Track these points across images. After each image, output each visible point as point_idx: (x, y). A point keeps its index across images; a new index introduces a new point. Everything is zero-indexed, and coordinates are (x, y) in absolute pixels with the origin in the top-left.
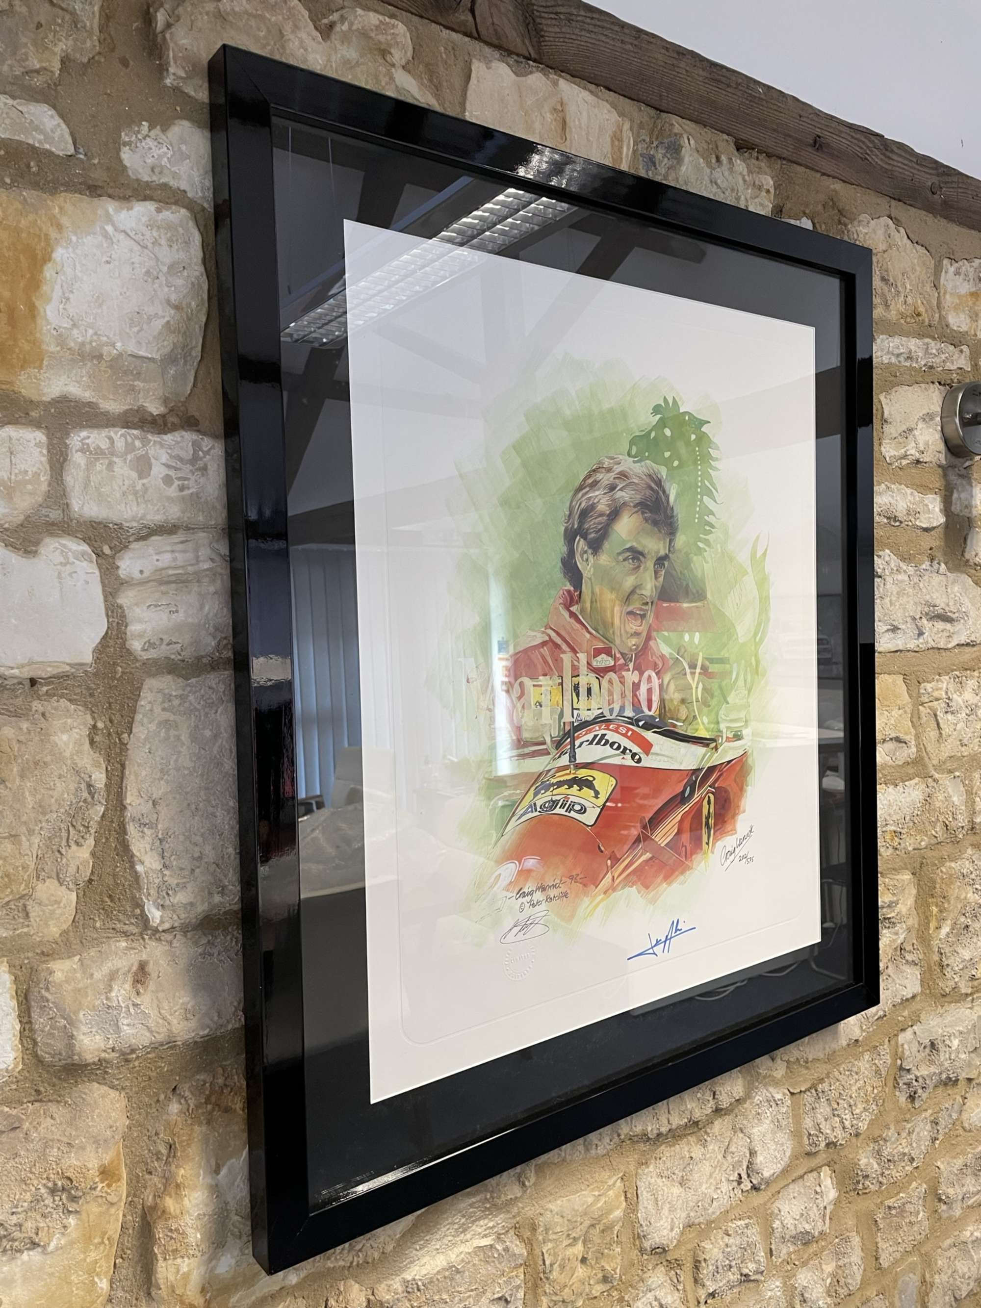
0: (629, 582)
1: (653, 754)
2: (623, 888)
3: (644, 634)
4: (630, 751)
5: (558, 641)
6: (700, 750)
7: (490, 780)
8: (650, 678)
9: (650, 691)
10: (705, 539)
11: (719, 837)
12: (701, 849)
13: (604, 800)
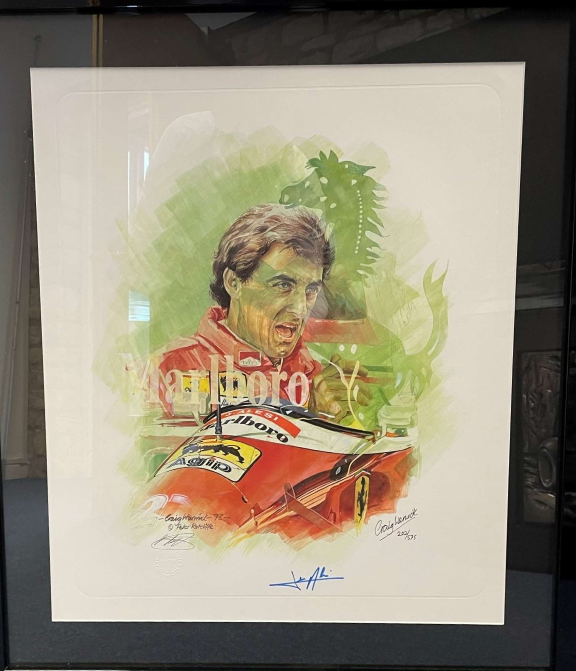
0: (279, 303)
1: (300, 437)
2: (267, 532)
3: (294, 344)
4: (276, 432)
5: (207, 345)
6: (355, 440)
7: (145, 437)
8: (299, 378)
9: (299, 389)
10: (367, 267)
11: (374, 512)
12: (353, 518)
13: (248, 465)
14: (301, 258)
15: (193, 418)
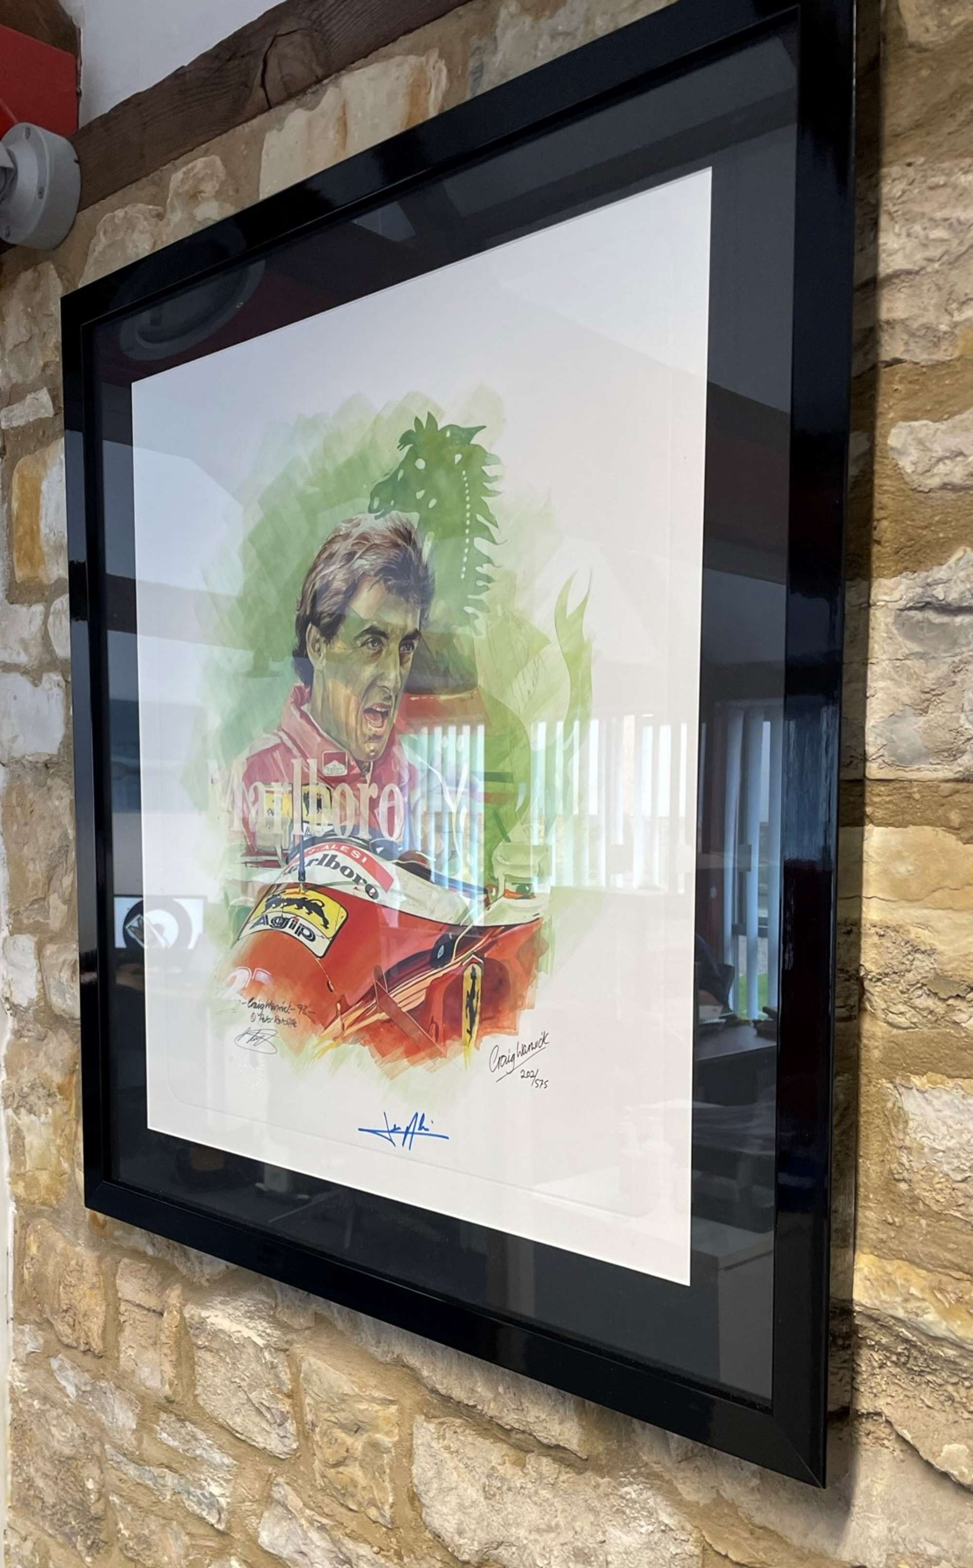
0: (369, 672)
1: (393, 890)
2: (355, 1042)
3: (386, 738)
4: (365, 881)
8: (391, 793)
9: (391, 811)
10: (476, 601)
11: (489, 1030)
12: (460, 1036)
13: (334, 933)
14: (392, 597)
15: (275, 854)
